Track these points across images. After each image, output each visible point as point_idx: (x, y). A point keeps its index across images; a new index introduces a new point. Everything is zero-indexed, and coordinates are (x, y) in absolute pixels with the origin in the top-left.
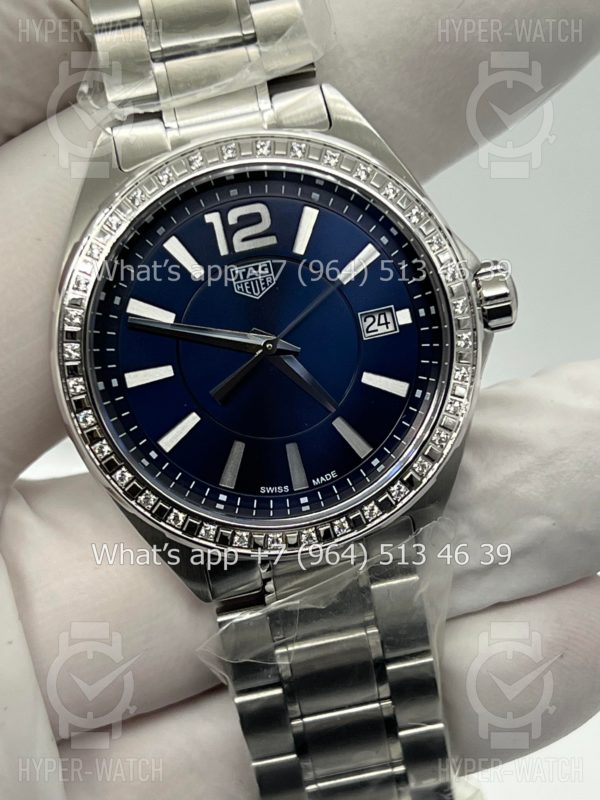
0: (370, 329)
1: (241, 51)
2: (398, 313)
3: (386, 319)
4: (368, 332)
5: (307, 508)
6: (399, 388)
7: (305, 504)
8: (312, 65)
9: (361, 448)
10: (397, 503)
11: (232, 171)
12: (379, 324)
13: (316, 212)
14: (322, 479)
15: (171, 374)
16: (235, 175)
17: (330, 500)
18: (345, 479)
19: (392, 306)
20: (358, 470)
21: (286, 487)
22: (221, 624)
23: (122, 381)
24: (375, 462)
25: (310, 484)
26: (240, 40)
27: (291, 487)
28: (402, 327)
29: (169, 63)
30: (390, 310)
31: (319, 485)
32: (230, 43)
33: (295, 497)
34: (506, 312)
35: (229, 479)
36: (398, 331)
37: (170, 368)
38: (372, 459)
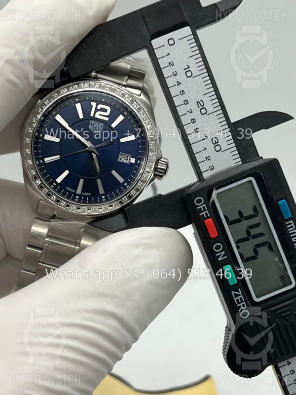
2: (132, 158)
3: (127, 158)
4: (120, 159)
5: (77, 200)
6: (121, 180)
9: (101, 191)
13: (123, 118)
14: (86, 194)
18: (92, 197)
20: (97, 197)
25: (82, 193)
27: (75, 192)
28: (131, 163)
30: (130, 156)
33: (75, 195)
35: (59, 180)
38: (103, 196)
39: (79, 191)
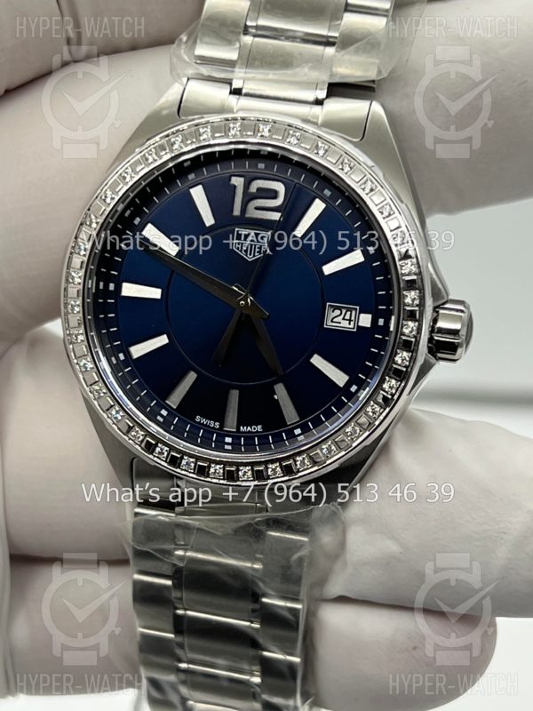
0: (335, 320)
1: (319, 48)
2: (362, 315)
3: (351, 317)
4: (332, 321)
5: (229, 447)
6: (339, 378)
7: (228, 444)
8: (373, 81)
9: (290, 414)
10: (298, 471)
11: (270, 149)
12: (344, 319)
13: (324, 206)
14: (249, 428)
15: (158, 296)
16: (269, 153)
17: (250, 448)
18: (268, 436)
19: (358, 308)
20: (281, 433)
21: (217, 424)
22: (137, 514)
23: (118, 288)
24: (298, 431)
25: (238, 428)
26: (324, 40)
27: (222, 426)
28: (360, 328)
29: (257, 39)
30: (356, 309)
31: (245, 432)
32: (313, 39)
33: (222, 434)
34: (453, 348)
35: (174, 400)
36: (355, 330)
37: (159, 291)
38: (296, 428)
39: (231, 423)
